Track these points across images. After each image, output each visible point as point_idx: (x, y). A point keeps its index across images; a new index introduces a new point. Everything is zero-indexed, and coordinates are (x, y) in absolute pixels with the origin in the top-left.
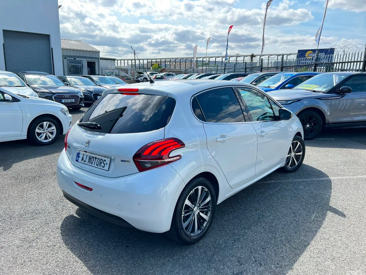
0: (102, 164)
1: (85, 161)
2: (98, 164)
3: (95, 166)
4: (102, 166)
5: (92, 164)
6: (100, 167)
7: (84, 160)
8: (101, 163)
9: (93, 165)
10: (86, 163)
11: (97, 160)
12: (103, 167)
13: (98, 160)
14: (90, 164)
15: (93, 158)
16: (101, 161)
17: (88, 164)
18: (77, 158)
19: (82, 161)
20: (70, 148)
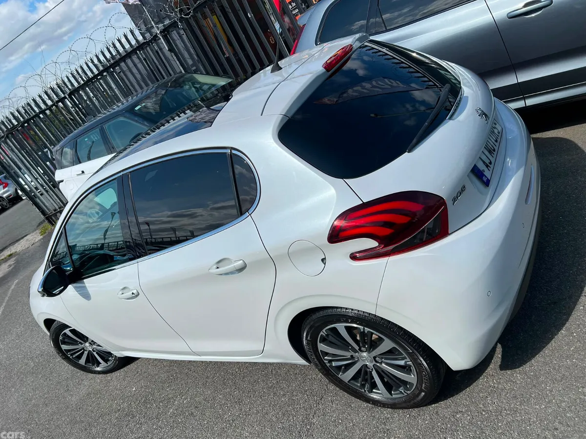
3: (497, 144)
7: (489, 164)
10: (492, 160)
14: (495, 153)
17: (495, 158)
18: (485, 179)
19: (489, 170)
20: (463, 189)
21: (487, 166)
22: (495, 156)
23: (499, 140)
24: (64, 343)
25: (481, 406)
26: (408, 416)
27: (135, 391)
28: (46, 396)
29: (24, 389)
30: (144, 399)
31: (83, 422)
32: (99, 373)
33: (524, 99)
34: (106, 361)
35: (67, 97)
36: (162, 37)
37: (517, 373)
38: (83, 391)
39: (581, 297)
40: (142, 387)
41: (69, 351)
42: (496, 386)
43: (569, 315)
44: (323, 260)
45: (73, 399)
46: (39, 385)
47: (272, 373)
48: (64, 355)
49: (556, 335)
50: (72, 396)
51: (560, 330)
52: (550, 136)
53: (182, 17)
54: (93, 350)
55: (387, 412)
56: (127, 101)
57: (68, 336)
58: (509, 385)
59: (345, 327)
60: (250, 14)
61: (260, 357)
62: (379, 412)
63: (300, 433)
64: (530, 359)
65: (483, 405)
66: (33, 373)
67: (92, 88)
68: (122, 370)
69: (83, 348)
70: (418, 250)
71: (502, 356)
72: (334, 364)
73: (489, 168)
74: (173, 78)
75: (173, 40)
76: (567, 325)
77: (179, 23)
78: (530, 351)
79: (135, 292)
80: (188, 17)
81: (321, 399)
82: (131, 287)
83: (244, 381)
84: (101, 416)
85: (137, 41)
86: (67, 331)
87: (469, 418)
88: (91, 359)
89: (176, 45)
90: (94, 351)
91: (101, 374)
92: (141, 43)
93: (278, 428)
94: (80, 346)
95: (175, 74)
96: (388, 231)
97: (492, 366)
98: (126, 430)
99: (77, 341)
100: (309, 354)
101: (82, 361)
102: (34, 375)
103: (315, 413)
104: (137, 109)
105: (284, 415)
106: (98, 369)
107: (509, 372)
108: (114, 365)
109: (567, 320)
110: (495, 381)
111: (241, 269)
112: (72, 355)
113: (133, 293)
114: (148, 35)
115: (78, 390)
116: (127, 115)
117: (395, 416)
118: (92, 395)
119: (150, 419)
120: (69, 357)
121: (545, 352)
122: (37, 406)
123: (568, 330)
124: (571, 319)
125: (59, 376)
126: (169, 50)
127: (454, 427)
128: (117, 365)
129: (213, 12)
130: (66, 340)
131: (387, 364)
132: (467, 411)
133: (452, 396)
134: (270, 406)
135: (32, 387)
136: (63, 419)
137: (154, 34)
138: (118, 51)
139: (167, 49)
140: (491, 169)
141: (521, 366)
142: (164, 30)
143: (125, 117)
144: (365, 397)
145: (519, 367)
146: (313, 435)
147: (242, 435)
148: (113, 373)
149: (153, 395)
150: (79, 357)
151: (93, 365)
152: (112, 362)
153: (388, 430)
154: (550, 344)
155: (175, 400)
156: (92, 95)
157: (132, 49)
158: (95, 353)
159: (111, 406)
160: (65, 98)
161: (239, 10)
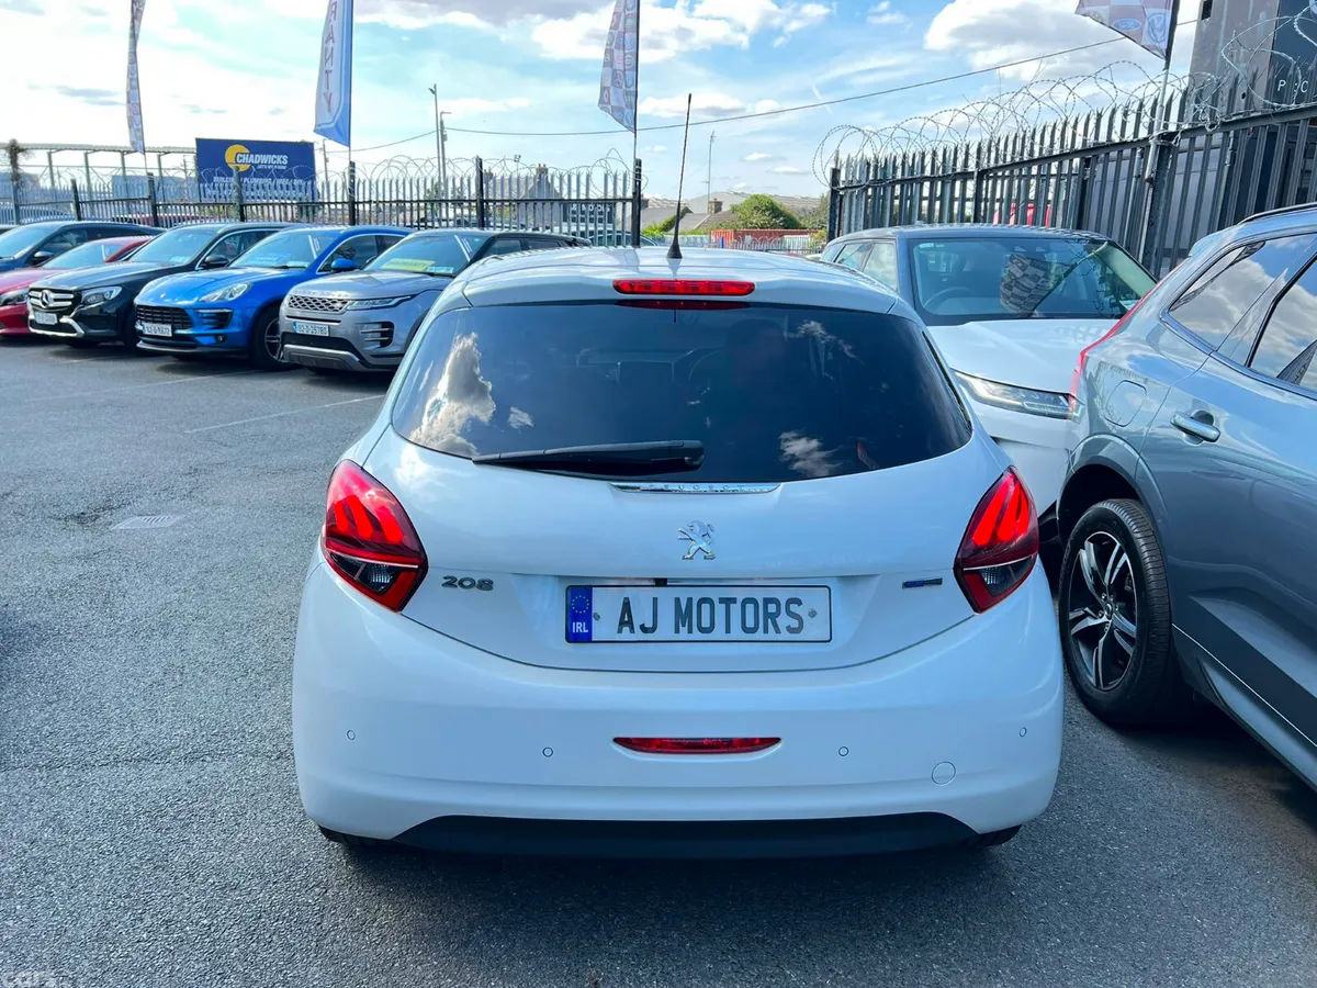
0: (784, 621)
1: (647, 630)
2: (750, 626)
3: (739, 634)
4: (783, 631)
5: (706, 631)
6: (773, 636)
7: (636, 626)
8: (772, 616)
9: (716, 634)
11: (735, 608)
12: (795, 631)
13: (750, 607)
14: (699, 636)
15: (706, 607)
16: (772, 607)
17: (679, 638)
18: (580, 627)
19: (620, 631)
20: (486, 585)
21: (626, 623)
22: (684, 636)
23: (759, 636)
35: (976, 175)
36: (1156, 146)
73: (626, 629)
126: (1149, 180)
139: (1147, 177)
142: (1169, 134)
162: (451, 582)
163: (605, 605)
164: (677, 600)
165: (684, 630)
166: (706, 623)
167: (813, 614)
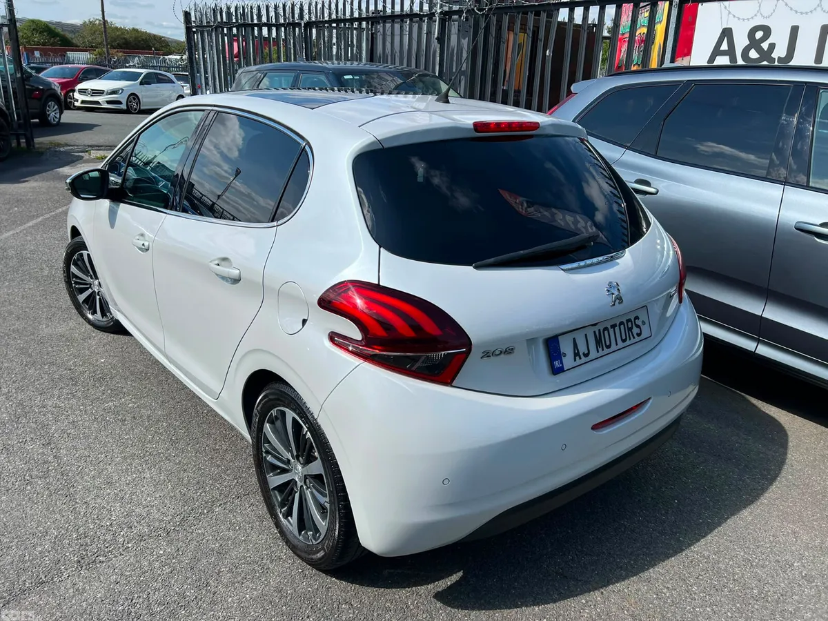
0: (635, 330)
1: (586, 355)
2: (624, 338)
3: (621, 344)
4: (635, 336)
5: (609, 347)
6: (633, 341)
7: (581, 354)
8: (630, 329)
9: (614, 347)
10: (593, 354)
11: (617, 329)
12: (639, 335)
13: (622, 326)
14: (606, 351)
15: (606, 332)
16: (630, 324)
17: (599, 355)
18: (557, 364)
19: (575, 360)
20: (509, 351)
21: (577, 354)
22: (601, 353)
23: (628, 342)
24: (76, 264)
25: (375, 614)
26: (300, 570)
27: (102, 363)
28: (27, 310)
29: (16, 291)
30: (100, 375)
31: (30, 356)
32: (89, 322)
33: (759, 341)
34: (103, 314)
35: (303, 25)
36: (440, 19)
37: (445, 611)
38: (63, 329)
39: (597, 592)
40: (110, 364)
41: (77, 277)
42: (412, 607)
43: (563, 597)
44: (304, 321)
45: (46, 330)
46: (32, 296)
47: (231, 438)
48: (69, 276)
49: (527, 606)
50: (47, 326)
51: (536, 605)
52: (771, 414)
53: (473, 10)
54: (98, 292)
55: (285, 552)
56: (345, 64)
57: (83, 259)
58: (424, 617)
59: (293, 417)
60: (550, 51)
61: (213, 402)
62: (280, 547)
63: (192, 510)
64: (473, 608)
65: (378, 615)
66: (39, 281)
67: (340, 34)
68: (112, 335)
69: (91, 284)
70: (400, 375)
71: (451, 585)
72: (269, 458)
73: (577, 358)
74: (420, 71)
75: (450, 30)
76: (549, 606)
77: (464, 14)
78: (482, 601)
79: (146, 244)
80: (479, 13)
81: (244, 495)
82: (147, 238)
83: (199, 427)
84: (52, 364)
85: (411, 9)
86: (85, 253)
87: (351, 615)
88: (90, 301)
89: (449, 39)
90: (98, 295)
91: (91, 325)
92: (414, 12)
93: (180, 491)
94: (89, 279)
95: (425, 69)
96: (381, 332)
97: (430, 587)
98: (56, 392)
99: (89, 273)
100: (253, 428)
101: (82, 297)
102: (38, 283)
103: (225, 504)
104: (346, 77)
105: (198, 483)
106: (90, 316)
107: (439, 604)
108: (108, 324)
109: (555, 601)
110: (415, 602)
111: (236, 281)
112: (76, 283)
113: (143, 245)
114: (426, 7)
115: (58, 325)
116: (331, 77)
117: (289, 561)
118: (64, 339)
119: (86, 397)
120: (72, 284)
121: (494, 614)
122: (10, 313)
123: (543, 611)
124: (562, 603)
125: (56, 300)
126: (438, 39)
127: (328, 613)
128: (109, 327)
129: (524, 29)
130: (79, 263)
131: (312, 493)
132: (357, 608)
133: (361, 584)
134: (195, 466)
135: (24, 293)
136: (19, 342)
137: (434, 11)
138: (384, 7)
139: (436, 36)
140: (578, 362)
141: (458, 608)
142: (446, 12)
143: (327, 78)
144: (277, 520)
145: (453, 607)
146: (200, 522)
147: (142, 473)
148: (102, 333)
149: (112, 378)
150: (82, 291)
151: (89, 309)
152: (106, 319)
153: (268, 568)
154: (509, 611)
155: (124, 397)
156: (334, 41)
157: (399, 13)
158: (98, 297)
159: (68, 361)
160: (299, 25)
161: (541, 40)
162: (487, 354)
163: (566, 347)
164: (595, 332)
165: (600, 349)
166: (608, 343)
167: (644, 323)
